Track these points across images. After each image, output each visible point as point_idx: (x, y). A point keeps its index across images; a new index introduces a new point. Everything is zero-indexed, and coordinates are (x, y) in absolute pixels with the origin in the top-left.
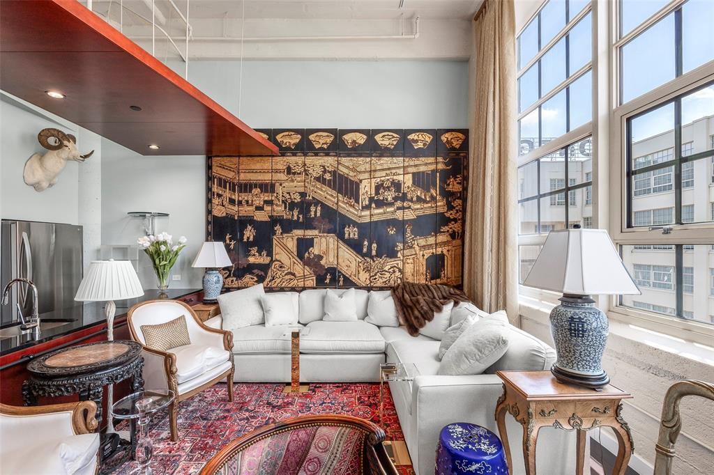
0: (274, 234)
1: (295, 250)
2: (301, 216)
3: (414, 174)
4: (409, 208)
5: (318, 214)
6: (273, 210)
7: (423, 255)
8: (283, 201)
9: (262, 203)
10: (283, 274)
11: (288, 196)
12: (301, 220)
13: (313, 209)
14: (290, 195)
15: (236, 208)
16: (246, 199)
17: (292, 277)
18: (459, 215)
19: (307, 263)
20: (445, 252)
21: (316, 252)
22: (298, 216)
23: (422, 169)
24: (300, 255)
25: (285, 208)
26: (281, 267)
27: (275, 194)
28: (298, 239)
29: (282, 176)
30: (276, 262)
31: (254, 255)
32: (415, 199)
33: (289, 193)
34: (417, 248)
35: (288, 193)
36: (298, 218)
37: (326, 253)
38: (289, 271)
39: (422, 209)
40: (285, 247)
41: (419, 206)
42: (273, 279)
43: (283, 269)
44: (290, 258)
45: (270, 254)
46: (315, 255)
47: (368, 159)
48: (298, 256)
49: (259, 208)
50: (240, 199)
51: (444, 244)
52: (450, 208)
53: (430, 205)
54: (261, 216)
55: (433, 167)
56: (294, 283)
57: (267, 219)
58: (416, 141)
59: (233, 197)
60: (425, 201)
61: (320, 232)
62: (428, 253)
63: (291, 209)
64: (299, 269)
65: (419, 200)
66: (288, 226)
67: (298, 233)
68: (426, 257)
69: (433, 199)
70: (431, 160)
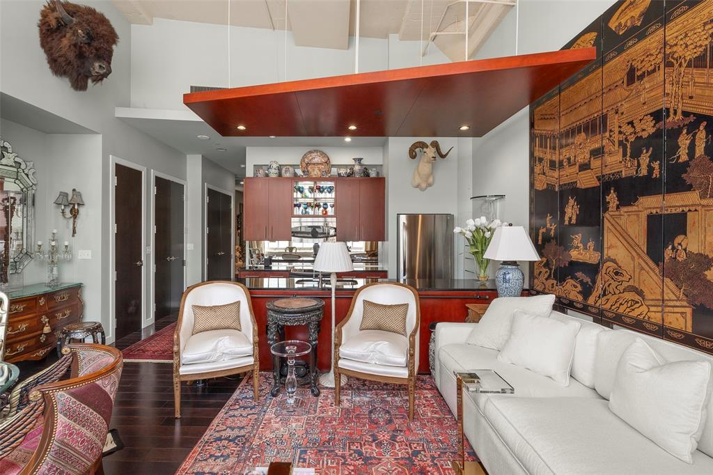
0: (606, 210)
1: (642, 241)
2: (656, 165)
5: (700, 150)
6: (604, 165)
8: (621, 143)
9: (588, 156)
10: (621, 288)
11: (628, 130)
12: (656, 174)
13: (684, 141)
14: (633, 127)
15: (556, 174)
16: (567, 156)
17: (637, 298)
19: (671, 272)
21: (694, 248)
22: (649, 166)
24: (655, 253)
25: (625, 155)
26: (617, 273)
27: (607, 134)
28: (651, 218)
29: (622, 92)
30: (609, 264)
31: (578, 247)
33: (631, 123)
35: (629, 123)
36: (651, 169)
38: (631, 283)
40: (624, 235)
42: (604, 295)
43: (620, 278)
44: (633, 258)
45: (600, 247)
46: (689, 255)
48: (648, 254)
49: (584, 167)
50: (561, 158)
54: (587, 181)
56: (639, 312)
57: (595, 183)
59: (554, 159)
61: (703, 197)
63: (636, 154)
64: (650, 279)
66: (630, 190)
67: (650, 204)
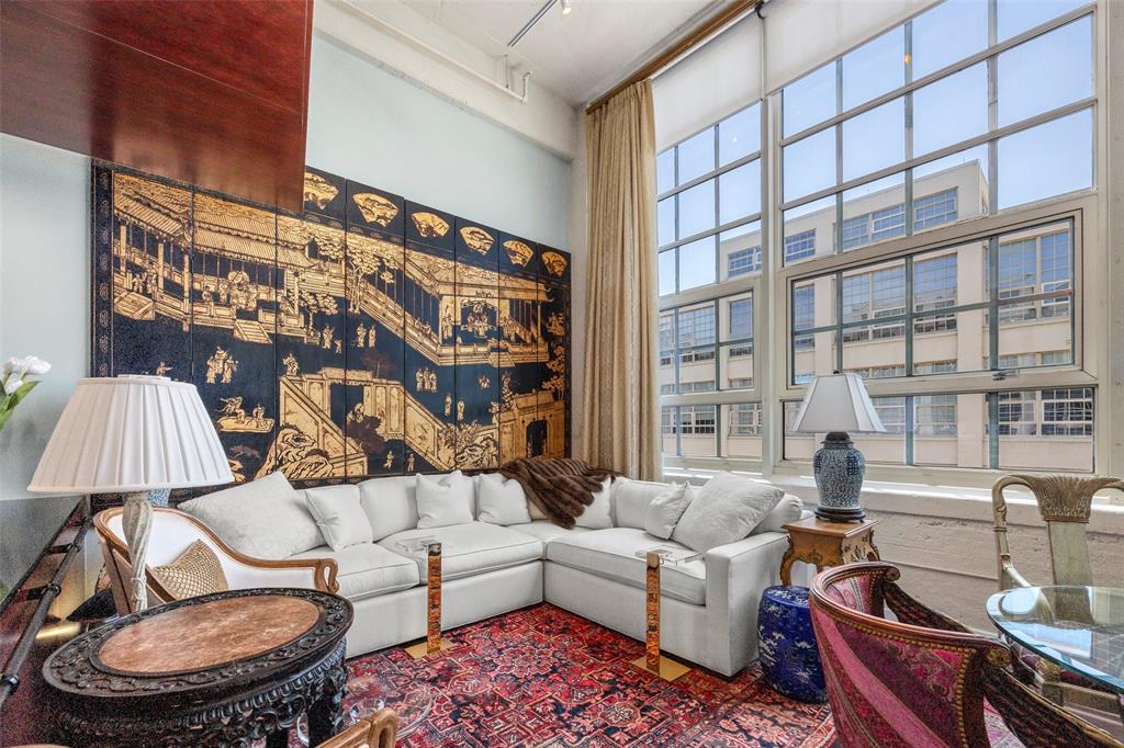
0: (284, 372)
1: (326, 406)
2: (338, 343)
3: (511, 301)
4: (506, 350)
5: (372, 343)
6: (279, 323)
7: (523, 422)
8: (301, 309)
9: (254, 305)
10: (303, 454)
11: (312, 301)
12: (339, 349)
13: (361, 331)
14: (315, 298)
15: (186, 306)
16: (212, 289)
17: (321, 459)
18: (561, 368)
20: (547, 418)
21: (368, 412)
22: (332, 342)
23: (521, 295)
24: (338, 416)
25: (307, 322)
26: (298, 440)
27: (284, 292)
28: (333, 387)
29: (300, 259)
30: (286, 431)
31: (235, 414)
32: (513, 338)
33: (313, 295)
34: (516, 411)
35: (311, 294)
36: (333, 345)
37: (385, 413)
38: (315, 446)
39: (522, 354)
40: (306, 400)
41: (517, 350)
42: (281, 464)
43: (303, 444)
44: (317, 423)
45: (273, 411)
46: (366, 417)
47: (452, 264)
48: (332, 419)
49: (248, 315)
50: (197, 286)
51: (547, 405)
52: (553, 357)
53: (529, 349)
54: (250, 332)
55: (533, 296)
56: (326, 470)
57: (263, 339)
58: (514, 253)
59: (177, 279)
60: (525, 344)
61: (374, 376)
62: (529, 418)
63: (319, 326)
64: (334, 443)
65: (519, 340)
66: (312, 360)
67: (334, 374)
68: (526, 424)
69: (534, 340)
70: (531, 285)
